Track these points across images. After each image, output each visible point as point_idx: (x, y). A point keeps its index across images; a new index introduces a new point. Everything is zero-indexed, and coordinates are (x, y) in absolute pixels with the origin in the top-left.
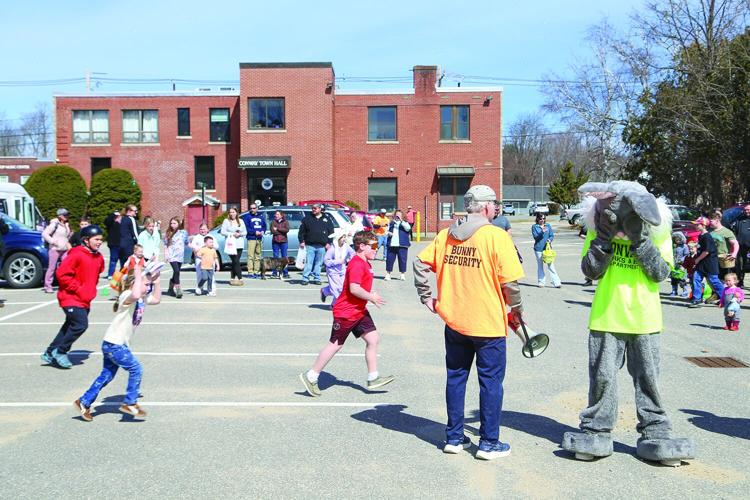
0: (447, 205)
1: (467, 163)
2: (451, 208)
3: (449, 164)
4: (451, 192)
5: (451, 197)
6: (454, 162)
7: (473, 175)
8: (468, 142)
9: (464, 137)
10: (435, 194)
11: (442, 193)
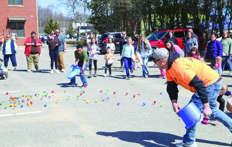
0: (14, 34)
1: (22, 16)
2: (16, 35)
3: (14, 16)
4: (15, 29)
5: (16, 30)
6: (16, 15)
7: (25, 21)
8: (22, 6)
9: (19, 4)
10: (8, 29)
11: (11, 29)
